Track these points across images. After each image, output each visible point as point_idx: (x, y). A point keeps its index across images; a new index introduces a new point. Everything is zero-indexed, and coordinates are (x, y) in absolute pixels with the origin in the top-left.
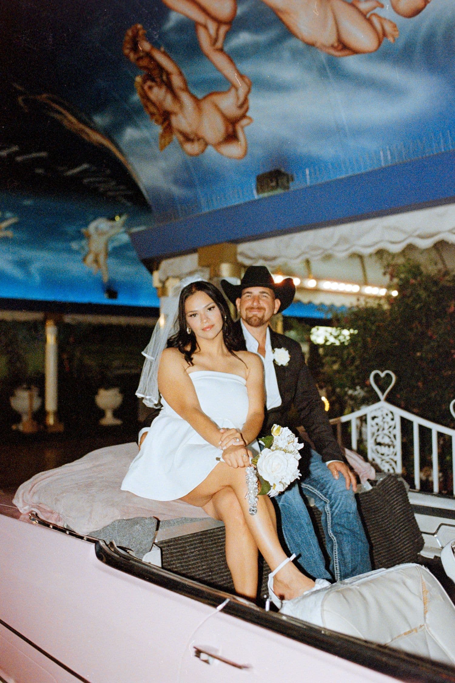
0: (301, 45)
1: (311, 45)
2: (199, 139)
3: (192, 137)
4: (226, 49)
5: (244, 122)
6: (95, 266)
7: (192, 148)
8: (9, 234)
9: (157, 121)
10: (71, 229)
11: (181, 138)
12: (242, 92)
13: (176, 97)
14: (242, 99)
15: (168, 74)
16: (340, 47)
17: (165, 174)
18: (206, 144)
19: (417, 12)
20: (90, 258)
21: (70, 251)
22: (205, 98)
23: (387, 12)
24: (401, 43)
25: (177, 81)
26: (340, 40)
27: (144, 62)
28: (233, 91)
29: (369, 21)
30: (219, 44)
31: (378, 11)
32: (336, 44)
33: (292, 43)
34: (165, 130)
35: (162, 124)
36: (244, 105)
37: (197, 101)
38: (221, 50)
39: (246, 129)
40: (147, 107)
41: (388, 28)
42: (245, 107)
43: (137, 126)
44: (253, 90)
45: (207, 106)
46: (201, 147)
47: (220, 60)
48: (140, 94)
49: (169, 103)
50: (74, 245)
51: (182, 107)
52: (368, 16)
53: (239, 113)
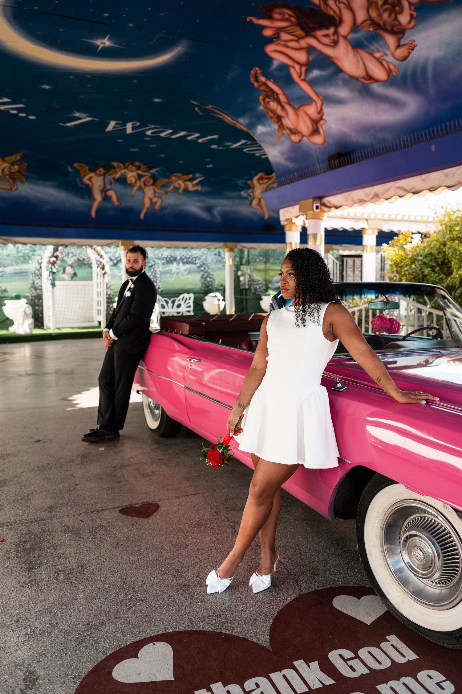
0: (347, 77)
1: (353, 77)
2: (298, 133)
3: (294, 131)
4: (307, 79)
5: (322, 122)
6: (258, 207)
7: (295, 138)
8: (199, 188)
9: (274, 121)
10: (240, 182)
11: (288, 131)
12: (319, 104)
13: (283, 108)
14: (319, 109)
15: (277, 94)
16: (368, 78)
17: (282, 154)
18: (303, 136)
19: (405, 58)
20: (255, 202)
21: (241, 198)
22: (299, 107)
23: (390, 58)
24: (400, 75)
25: (282, 98)
26: (367, 74)
27: (263, 88)
28: (314, 104)
29: (381, 63)
30: (303, 77)
31: (385, 57)
32: (366, 77)
33: (342, 75)
34: (279, 127)
35: (277, 123)
36: (320, 112)
37: (296, 110)
38: (304, 80)
39: (323, 126)
40: (268, 113)
41: (392, 67)
42: (322, 113)
43: (263, 125)
44: (325, 103)
45: (301, 113)
46: (300, 138)
47: (305, 87)
48: (263, 106)
49: (279, 111)
50: (243, 194)
51: (287, 114)
52: (380, 60)
53: (318, 116)
